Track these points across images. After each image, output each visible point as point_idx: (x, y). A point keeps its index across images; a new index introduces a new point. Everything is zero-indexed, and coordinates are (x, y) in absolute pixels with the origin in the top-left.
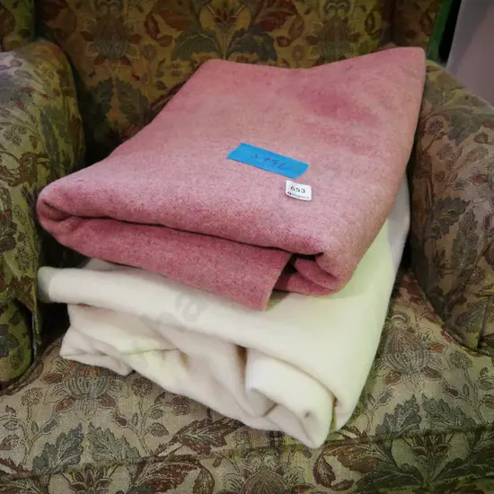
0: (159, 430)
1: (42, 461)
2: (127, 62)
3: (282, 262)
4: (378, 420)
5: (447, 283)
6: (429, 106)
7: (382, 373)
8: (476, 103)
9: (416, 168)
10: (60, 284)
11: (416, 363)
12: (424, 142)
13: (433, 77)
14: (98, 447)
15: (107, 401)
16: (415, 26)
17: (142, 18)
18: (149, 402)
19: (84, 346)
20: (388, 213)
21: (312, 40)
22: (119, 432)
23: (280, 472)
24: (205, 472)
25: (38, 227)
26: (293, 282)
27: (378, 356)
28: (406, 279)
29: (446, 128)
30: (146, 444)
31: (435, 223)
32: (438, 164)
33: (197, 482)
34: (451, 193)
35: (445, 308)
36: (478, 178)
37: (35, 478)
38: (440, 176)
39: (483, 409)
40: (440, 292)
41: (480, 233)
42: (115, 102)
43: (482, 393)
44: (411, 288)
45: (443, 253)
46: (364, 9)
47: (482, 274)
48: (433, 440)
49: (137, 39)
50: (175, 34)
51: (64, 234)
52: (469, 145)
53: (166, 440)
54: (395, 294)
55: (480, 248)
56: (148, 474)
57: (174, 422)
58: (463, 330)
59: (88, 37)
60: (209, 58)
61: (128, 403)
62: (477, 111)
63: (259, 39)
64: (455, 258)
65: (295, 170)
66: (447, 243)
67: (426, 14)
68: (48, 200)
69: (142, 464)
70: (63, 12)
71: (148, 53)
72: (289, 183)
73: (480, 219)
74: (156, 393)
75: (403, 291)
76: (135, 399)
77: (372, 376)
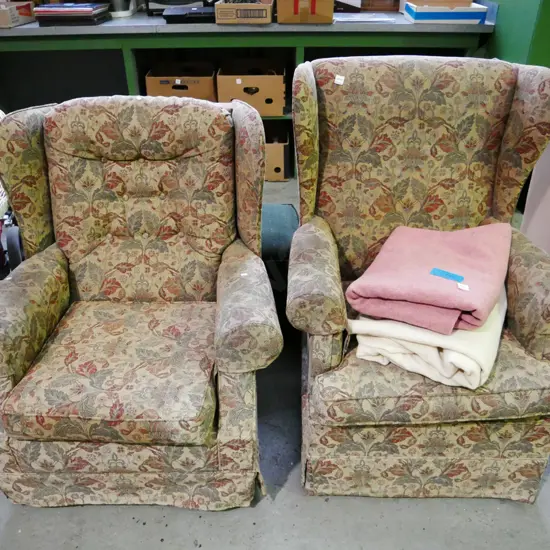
0: (405, 386)
1: (359, 394)
2: (358, 227)
3: (458, 314)
4: (498, 385)
5: (526, 331)
6: (514, 251)
7: (498, 368)
8: (537, 250)
9: (508, 280)
10: (357, 326)
11: (513, 364)
12: (513, 268)
13: (515, 236)
14: (381, 390)
15: (380, 374)
16: (504, 209)
17: (368, 207)
18: (398, 375)
19: (369, 351)
20: (497, 301)
21: (451, 217)
22: (388, 385)
23: (457, 404)
24: (425, 402)
25: (346, 301)
26: (461, 324)
27: (496, 361)
28: (506, 332)
29: (523, 261)
30: (400, 391)
31: (519, 304)
32: (520, 278)
33: (422, 407)
34: (526, 291)
35: (526, 342)
36: (539, 284)
37: (357, 400)
38: (521, 284)
39: (545, 381)
40: (522, 336)
41: (540, 307)
42: (350, 246)
43: (544, 375)
44: (509, 335)
45: (524, 318)
46: (477, 201)
47: (542, 325)
48: (523, 393)
49: (364, 216)
50: (383, 214)
51: (357, 305)
52: (534, 269)
53: (408, 389)
54: (502, 337)
55: (540, 312)
56: (402, 402)
57: (410, 383)
58: (534, 351)
59: (340, 215)
60: (398, 226)
61: (389, 375)
62: (537, 254)
63: (425, 216)
64: (529, 319)
65: (460, 279)
66: (525, 313)
67: (510, 204)
68: (355, 290)
69: (399, 397)
70: (329, 204)
71: (370, 223)
72: (459, 284)
73: (540, 301)
74: (400, 372)
75: (505, 336)
76: (392, 374)
77: (494, 368)
